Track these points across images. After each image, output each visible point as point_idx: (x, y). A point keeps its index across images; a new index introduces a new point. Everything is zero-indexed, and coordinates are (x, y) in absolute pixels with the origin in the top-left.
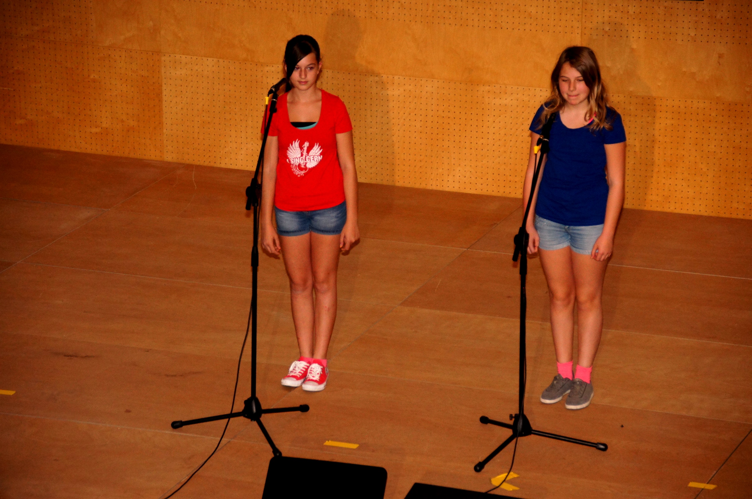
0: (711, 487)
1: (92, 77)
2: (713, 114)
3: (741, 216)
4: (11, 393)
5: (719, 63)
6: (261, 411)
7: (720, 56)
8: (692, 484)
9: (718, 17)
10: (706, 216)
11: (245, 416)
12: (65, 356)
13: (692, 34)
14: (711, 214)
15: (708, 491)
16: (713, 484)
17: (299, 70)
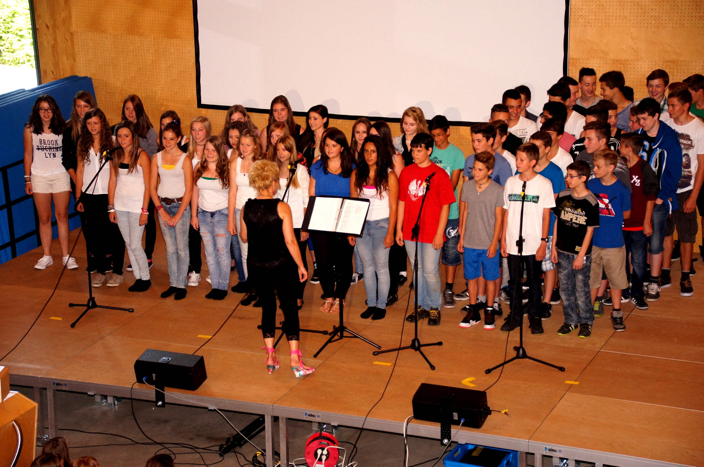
0: (577, 383)
6: (420, 346)
8: (567, 382)
11: (412, 348)
15: (576, 385)
16: (578, 381)
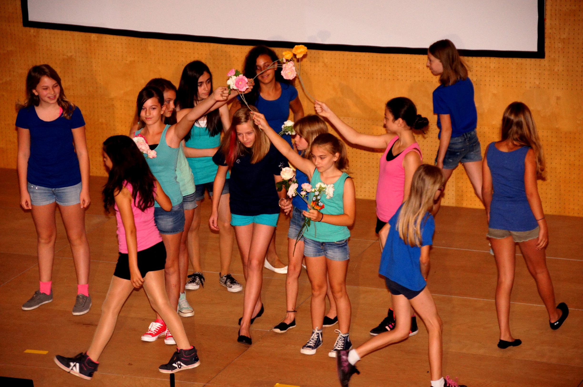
1: (100, 121)
2: (554, 140)
3: (576, 215)
4: (45, 352)
5: (557, 103)
7: (558, 98)
9: (556, 70)
10: (550, 215)
12: (84, 324)
13: (537, 83)
14: (555, 214)
17: (145, 110)
